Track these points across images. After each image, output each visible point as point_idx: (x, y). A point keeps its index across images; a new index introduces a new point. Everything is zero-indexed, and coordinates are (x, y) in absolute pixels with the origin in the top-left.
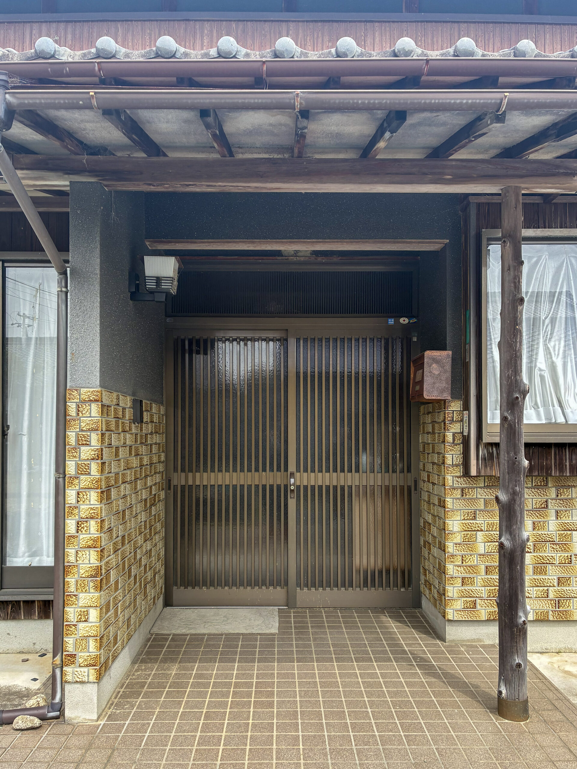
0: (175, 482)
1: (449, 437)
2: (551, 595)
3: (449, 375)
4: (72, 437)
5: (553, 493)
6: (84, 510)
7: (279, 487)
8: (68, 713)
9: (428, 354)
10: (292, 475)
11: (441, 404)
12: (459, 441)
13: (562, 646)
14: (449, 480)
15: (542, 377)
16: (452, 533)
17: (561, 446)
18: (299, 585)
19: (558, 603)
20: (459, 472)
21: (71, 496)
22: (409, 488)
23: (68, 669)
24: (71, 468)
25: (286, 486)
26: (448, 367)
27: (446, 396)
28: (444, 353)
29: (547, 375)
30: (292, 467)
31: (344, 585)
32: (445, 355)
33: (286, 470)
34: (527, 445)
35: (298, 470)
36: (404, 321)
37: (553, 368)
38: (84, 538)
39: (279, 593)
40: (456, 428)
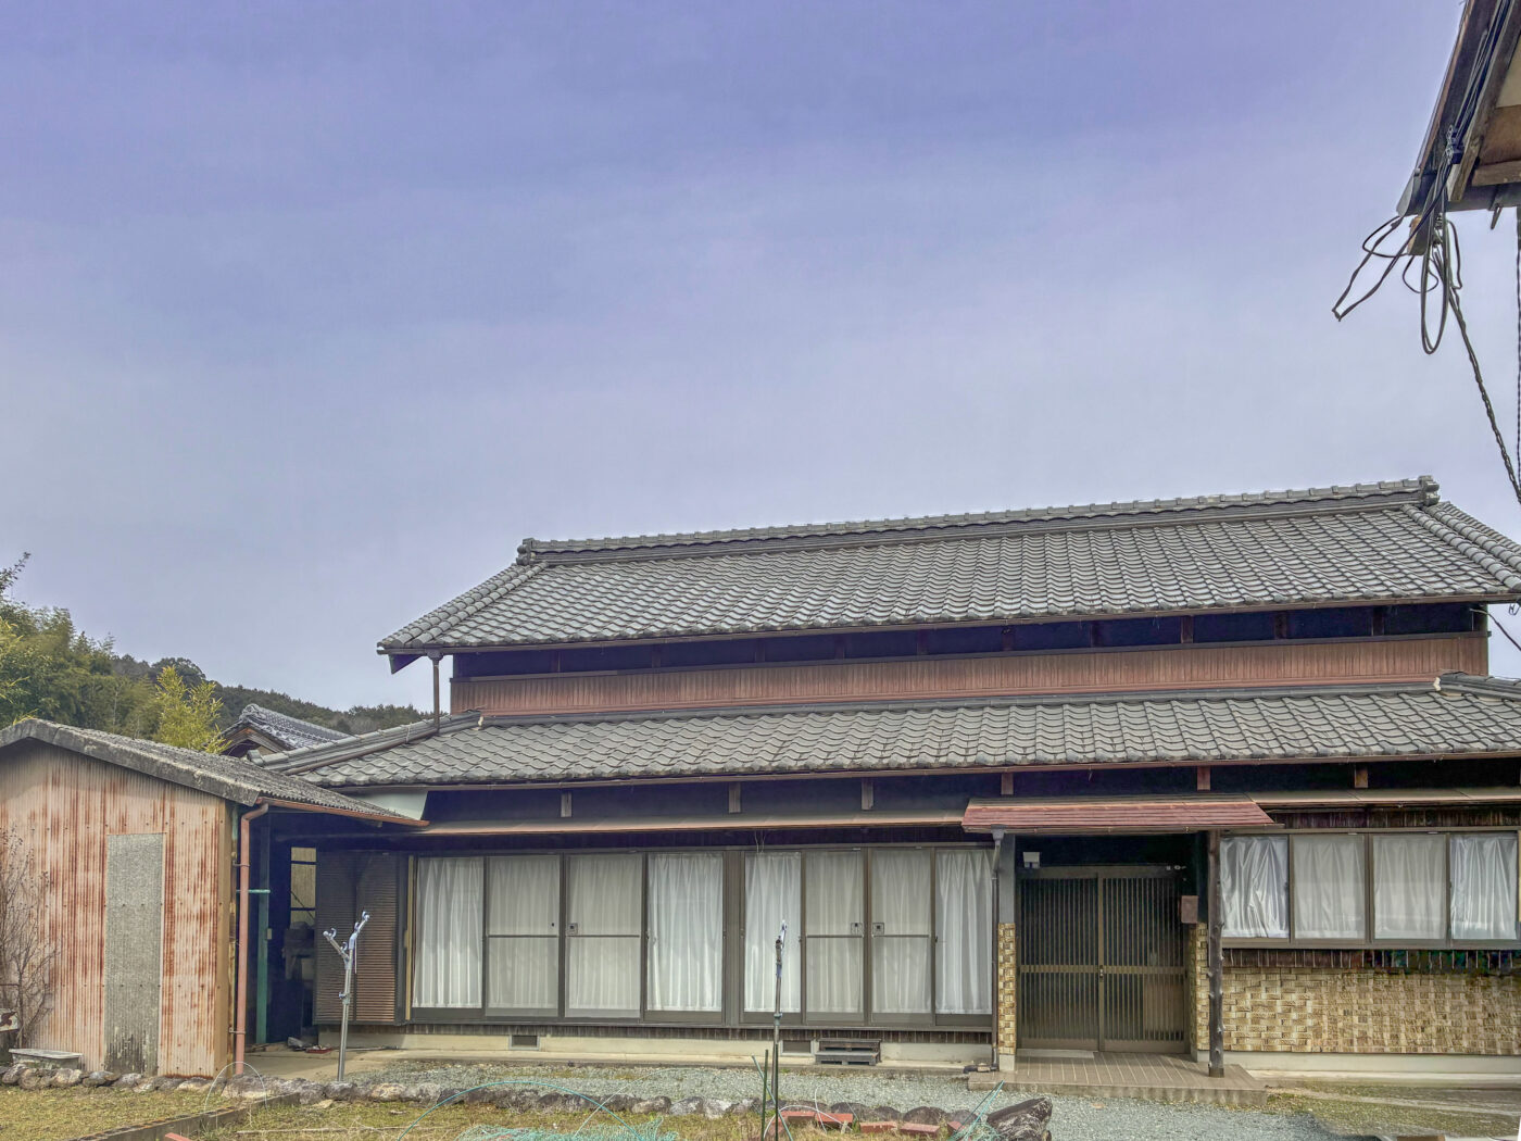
0: (1022, 971)
1: (1199, 944)
2: (1263, 1036)
3: (1197, 910)
4: (1001, 945)
5: (1264, 977)
6: (1007, 977)
7: (1092, 974)
8: (1001, 1068)
9: (1184, 897)
10: (1101, 967)
11: (1195, 925)
12: (1204, 946)
13: (1270, 1066)
14: (1198, 968)
15: (1252, 911)
16: (1201, 999)
17: (1264, 950)
18: (1106, 1037)
19: (1267, 1041)
20: (1204, 965)
21: (1001, 971)
22: (1182, 976)
23: (1001, 1048)
24: (1001, 959)
25: (1097, 975)
26: (1196, 905)
27: (1195, 921)
28: (1193, 897)
29: (1256, 910)
30: (1101, 962)
31: (1137, 1038)
32: (1195, 898)
33: (1097, 964)
34: (1224, 949)
35: (1105, 964)
36: (1177, 867)
37: (1259, 905)
38: (1007, 990)
39: (1093, 1042)
40: (1203, 939)
